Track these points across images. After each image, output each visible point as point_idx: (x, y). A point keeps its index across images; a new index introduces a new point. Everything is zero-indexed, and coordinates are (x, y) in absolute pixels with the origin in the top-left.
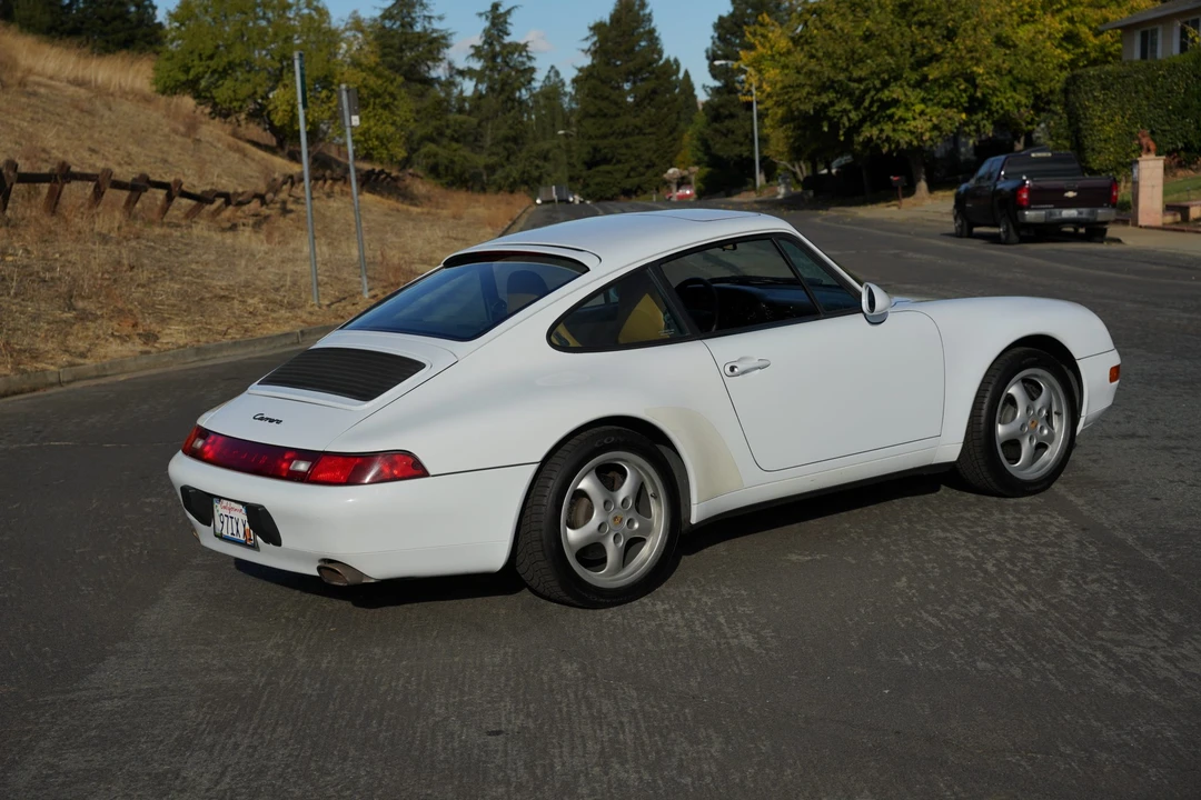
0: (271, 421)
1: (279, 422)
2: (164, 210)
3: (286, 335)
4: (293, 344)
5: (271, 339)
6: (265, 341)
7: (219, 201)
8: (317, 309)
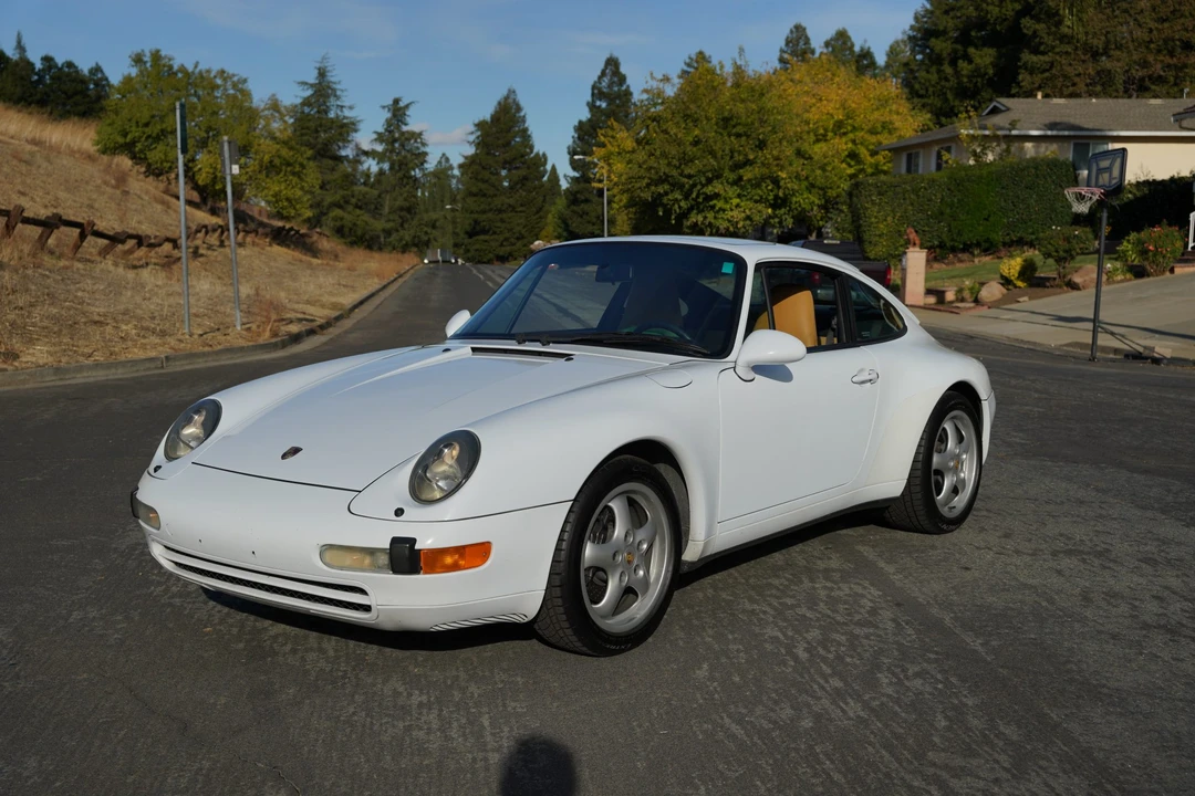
2: (77, 247)
3: (151, 360)
4: (157, 368)
5: (134, 362)
6: (129, 364)
7: (131, 243)
8: (187, 337)
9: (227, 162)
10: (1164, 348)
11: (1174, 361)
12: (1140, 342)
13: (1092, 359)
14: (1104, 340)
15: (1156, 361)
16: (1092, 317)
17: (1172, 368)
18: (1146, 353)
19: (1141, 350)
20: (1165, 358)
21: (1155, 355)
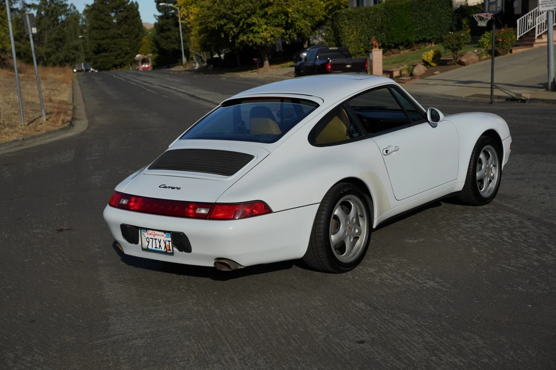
0: (173, 188)
1: (178, 189)
3: (16, 141)
4: (19, 145)
5: (9, 143)
8: (24, 127)
9: (29, 26)
10: (526, 94)
11: (532, 100)
12: (514, 92)
13: (491, 103)
14: (497, 92)
15: (523, 101)
16: (490, 82)
17: (532, 104)
18: (517, 97)
19: (515, 96)
20: (527, 99)
21: (523, 98)
